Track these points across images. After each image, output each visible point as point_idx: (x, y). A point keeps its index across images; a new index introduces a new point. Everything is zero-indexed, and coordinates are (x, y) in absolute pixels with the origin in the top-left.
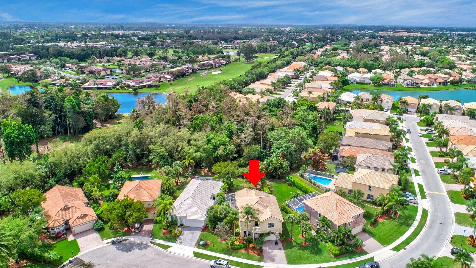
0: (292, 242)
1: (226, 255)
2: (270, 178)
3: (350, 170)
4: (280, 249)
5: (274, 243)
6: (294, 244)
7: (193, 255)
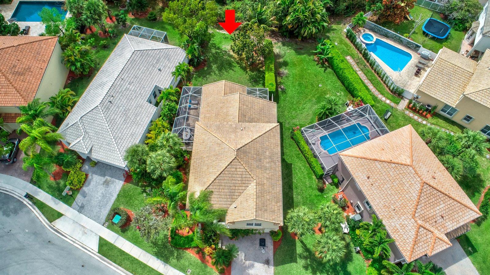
0: (294, 245)
1: (158, 258)
2: (285, 36)
3: (456, 30)
4: (267, 262)
5: (258, 242)
6: (299, 249)
7: (96, 248)
